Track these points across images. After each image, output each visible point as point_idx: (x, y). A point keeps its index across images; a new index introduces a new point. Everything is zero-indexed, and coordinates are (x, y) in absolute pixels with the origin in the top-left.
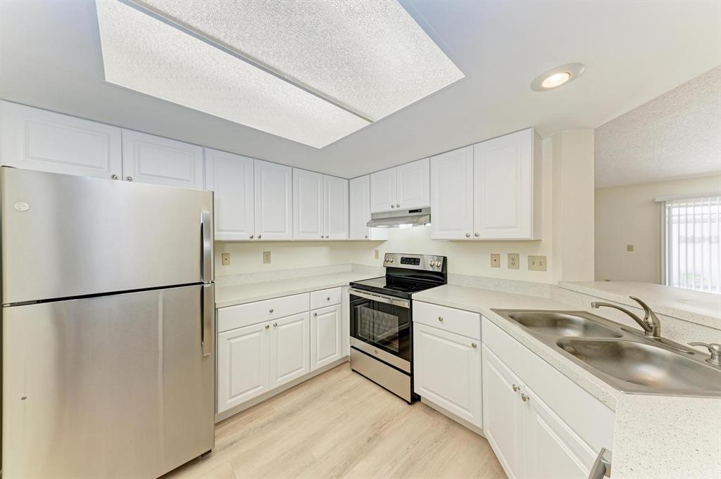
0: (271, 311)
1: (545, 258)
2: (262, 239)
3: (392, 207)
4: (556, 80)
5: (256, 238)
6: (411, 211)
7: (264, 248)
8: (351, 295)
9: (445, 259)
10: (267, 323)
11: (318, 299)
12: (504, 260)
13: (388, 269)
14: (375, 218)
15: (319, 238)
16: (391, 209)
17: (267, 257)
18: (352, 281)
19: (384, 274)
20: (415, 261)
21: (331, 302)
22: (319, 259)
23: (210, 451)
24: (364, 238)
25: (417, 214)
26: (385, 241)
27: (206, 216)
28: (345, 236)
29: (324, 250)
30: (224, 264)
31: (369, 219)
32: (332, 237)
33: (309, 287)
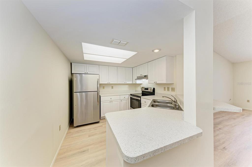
0: (111, 99)
1: (174, 88)
2: (110, 83)
3: (141, 75)
4: (156, 51)
5: (109, 83)
6: (145, 76)
7: (112, 86)
8: (131, 97)
9: (154, 89)
10: (110, 101)
11: (122, 97)
12: (166, 89)
13: (142, 91)
14: (138, 77)
15: (124, 83)
16: (140, 76)
17: (112, 87)
18: (131, 94)
19: (141, 93)
20: (147, 89)
21: (126, 98)
22: (126, 88)
23: (99, 122)
24: (135, 83)
25: (146, 77)
26: (142, 84)
27: (98, 79)
28: (131, 83)
29: (127, 86)
30: (103, 89)
31: (136, 78)
32: (128, 83)
33: (120, 94)
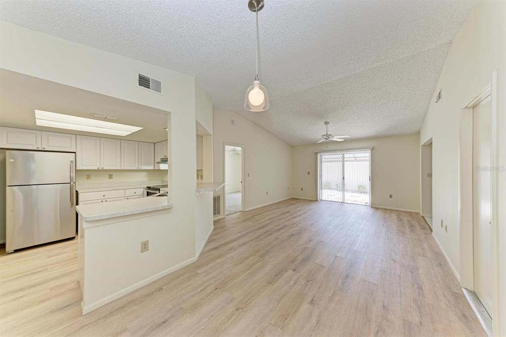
0: (104, 196)
5: (101, 169)
7: (109, 173)
8: (147, 192)
10: (102, 200)
11: (129, 192)
15: (136, 169)
16: (165, 157)
17: (111, 176)
18: (148, 186)
21: (137, 194)
23: (74, 238)
24: (158, 169)
27: (72, 161)
28: (151, 168)
29: (145, 174)
30: (87, 179)
31: (160, 160)
32: (144, 168)
33: (125, 188)
